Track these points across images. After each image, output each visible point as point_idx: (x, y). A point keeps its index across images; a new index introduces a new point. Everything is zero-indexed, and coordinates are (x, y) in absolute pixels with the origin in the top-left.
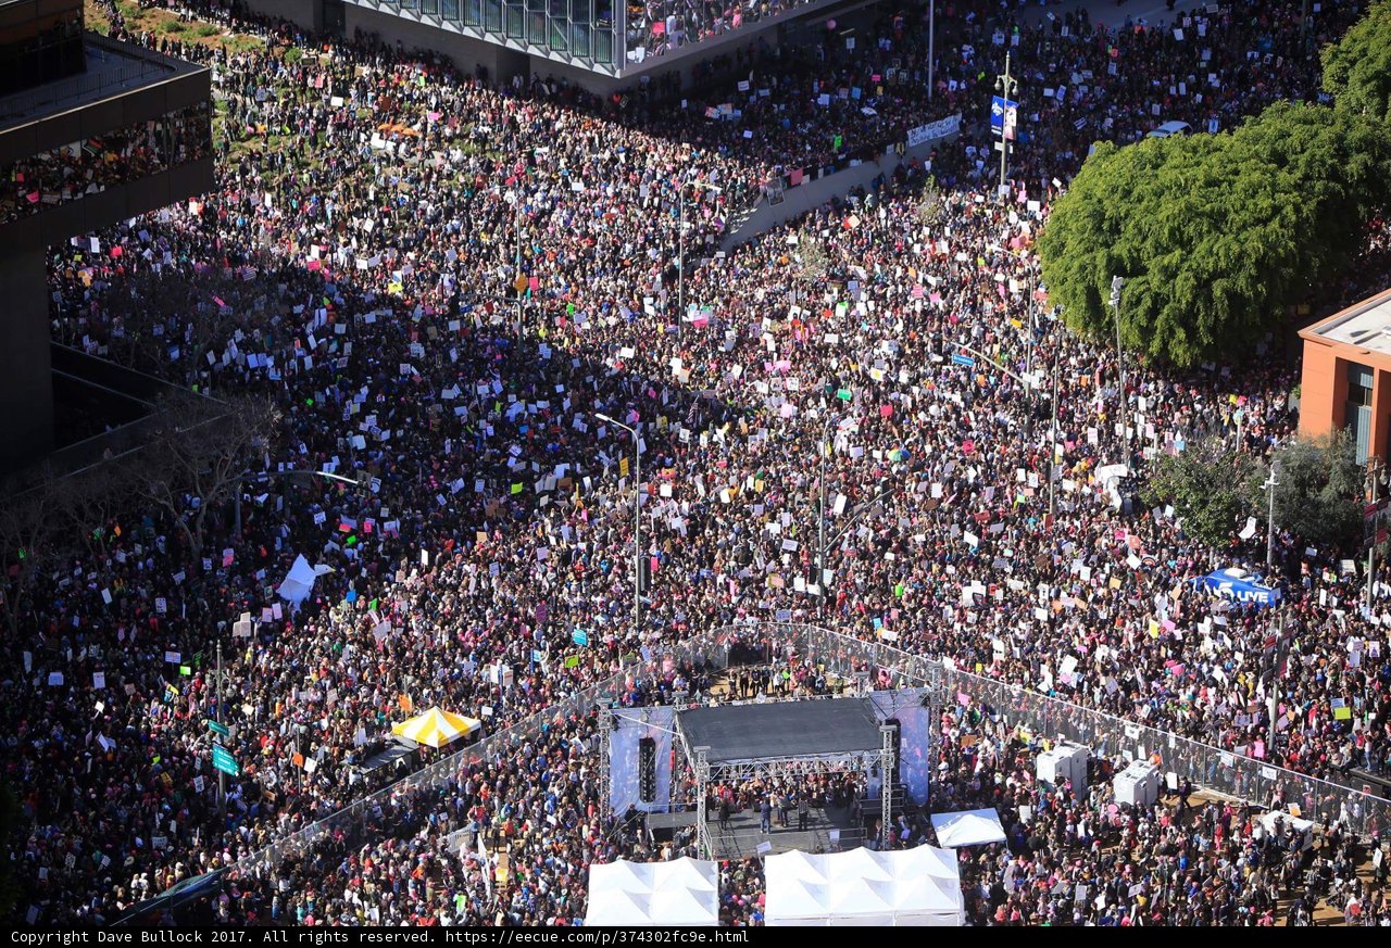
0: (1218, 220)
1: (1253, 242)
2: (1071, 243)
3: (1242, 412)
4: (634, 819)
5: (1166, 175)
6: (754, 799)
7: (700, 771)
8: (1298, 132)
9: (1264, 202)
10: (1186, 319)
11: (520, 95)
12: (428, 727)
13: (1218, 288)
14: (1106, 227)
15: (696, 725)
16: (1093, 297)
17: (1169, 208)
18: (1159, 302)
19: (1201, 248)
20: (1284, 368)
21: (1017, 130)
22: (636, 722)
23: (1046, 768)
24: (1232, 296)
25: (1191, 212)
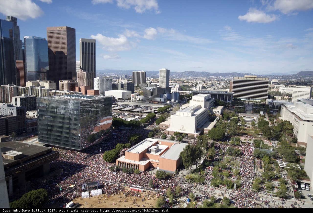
0: (112, 155)
1: (113, 156)
2: (104, 157)
3: (113, 164)
4: (84, 190)
5: (109, 153)
6: (90, 188)
7: (88, 186)
8: (115, 150)
9: (114, 154)
10: (110, 160)
11: (75, 151)
12: (72, 186)
13: (112, 158)
14: (106, 156)
15: (87, 184)
16: (106, 159)
17: (109, 154)
18: (109, 159)
19: (111, 156)
20: (115, 162)
21: (101, 151)
22: (84, 184)
23: (106, 184)
24: (113, 158)
25: (110, 154)
